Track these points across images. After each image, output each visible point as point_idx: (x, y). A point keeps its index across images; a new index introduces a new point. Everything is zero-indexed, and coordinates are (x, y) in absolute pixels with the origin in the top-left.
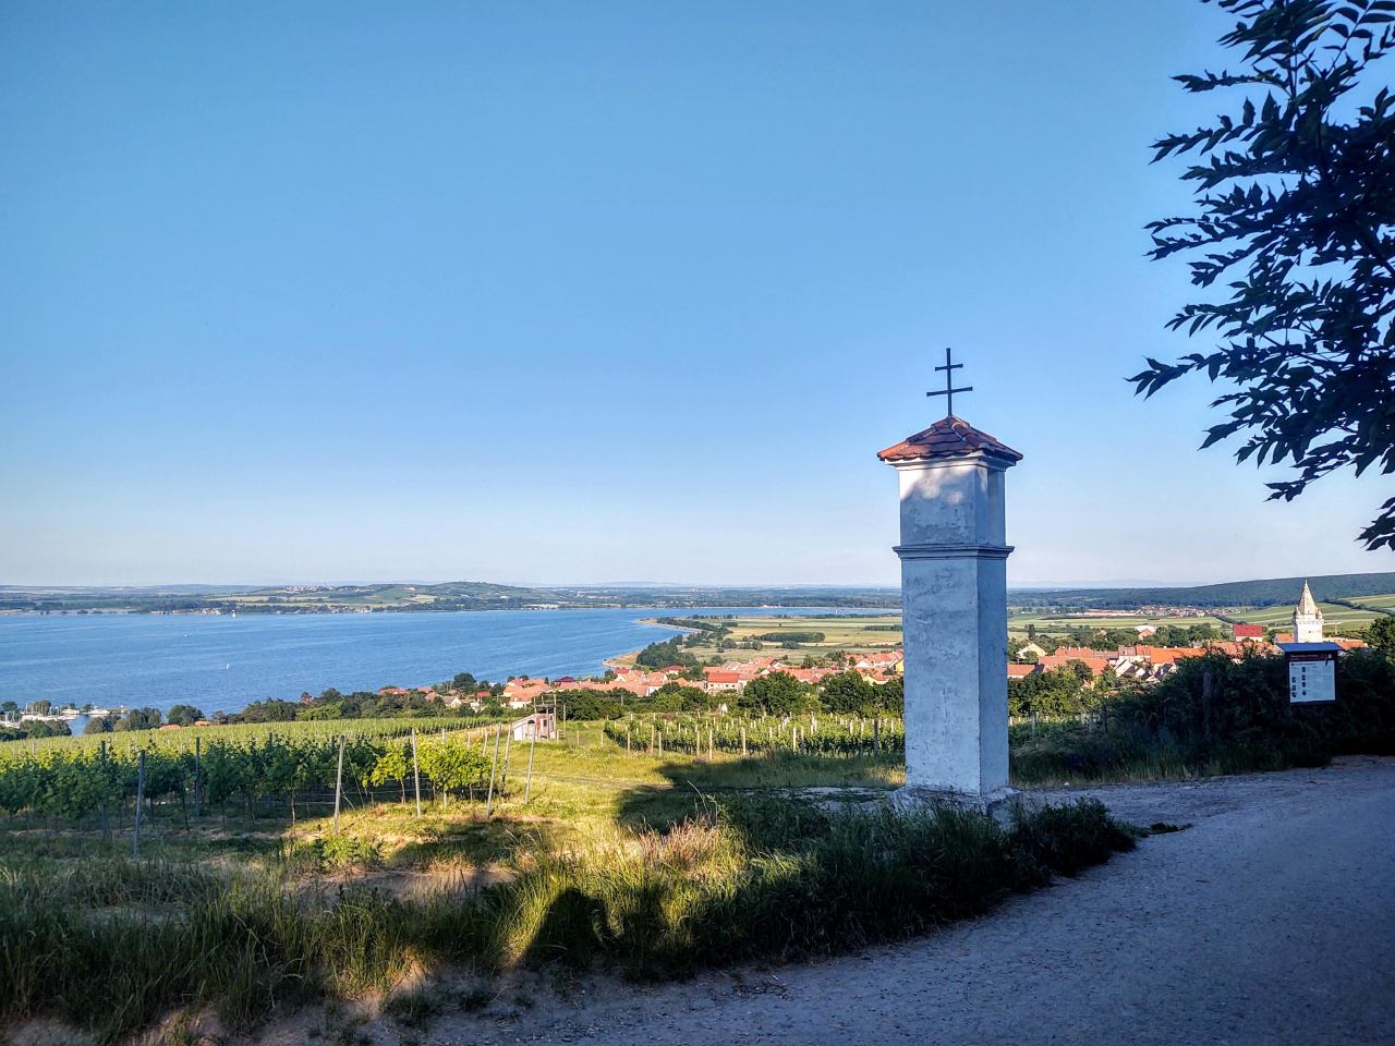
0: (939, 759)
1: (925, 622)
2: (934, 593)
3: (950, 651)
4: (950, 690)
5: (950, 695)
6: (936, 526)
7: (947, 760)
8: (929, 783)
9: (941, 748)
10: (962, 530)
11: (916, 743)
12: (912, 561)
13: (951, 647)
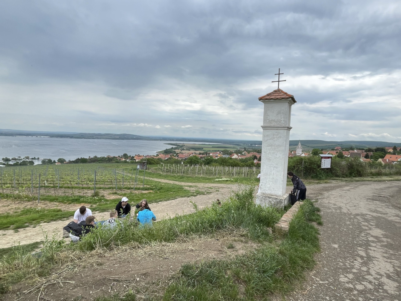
0: (270, 186)
1: (269, 148)
2: (272, 139)
3: (276, 156)
4: (275, 167)
5: (275, 168)
6: (275, 120)
7: (273, 186)
8: (267, 192)
9: (271, 183)
10: (283, 122)
11: (264, 181)
12: (267, 130)
13: (276, 155)
